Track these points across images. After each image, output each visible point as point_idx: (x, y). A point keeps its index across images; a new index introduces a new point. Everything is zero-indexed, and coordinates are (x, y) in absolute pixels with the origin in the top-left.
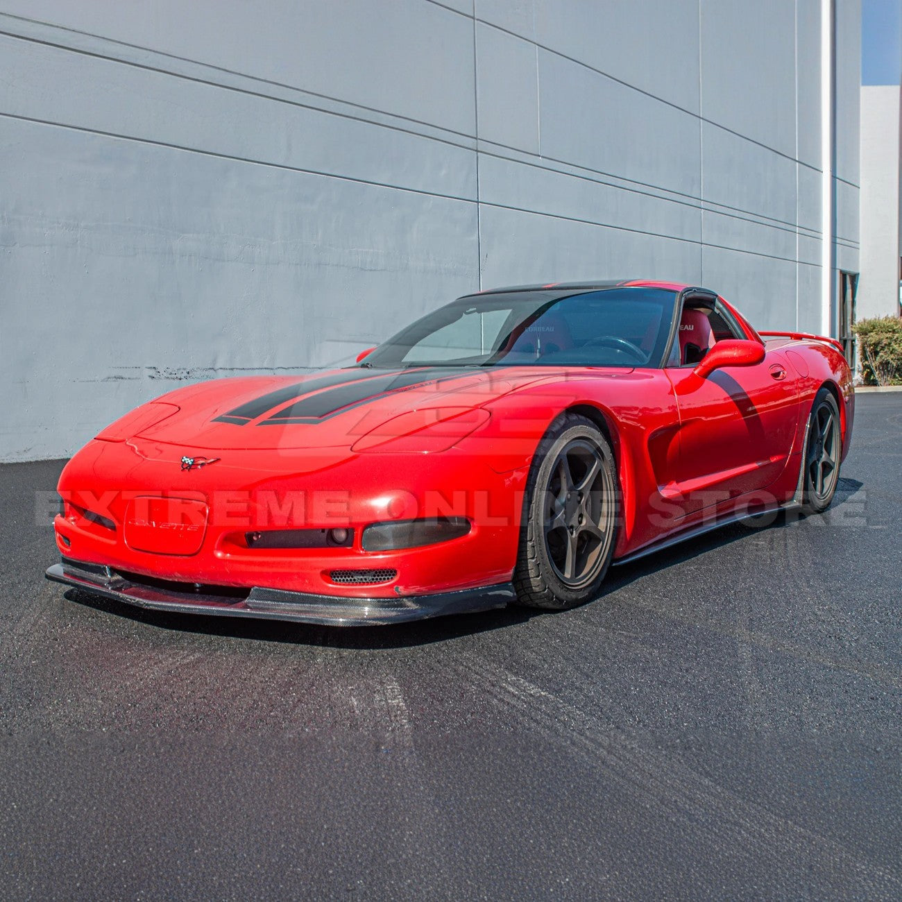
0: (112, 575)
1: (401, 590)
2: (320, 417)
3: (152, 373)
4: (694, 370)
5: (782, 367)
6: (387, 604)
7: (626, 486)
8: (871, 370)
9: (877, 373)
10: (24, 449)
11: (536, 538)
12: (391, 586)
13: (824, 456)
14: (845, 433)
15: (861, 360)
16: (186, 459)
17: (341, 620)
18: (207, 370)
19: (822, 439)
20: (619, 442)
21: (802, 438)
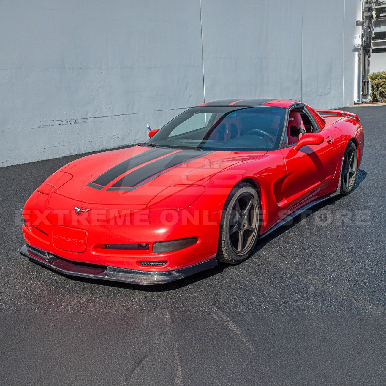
0: (48, 256)
1: (170, 269)
2: (133, 186)
3: (60, 122)
4: (294, 147)
5: (332, 137)
6: (164, 274)
7: (264, 207)
8: (376, 95)
9: (378, 96)
10: (5, 161)
11: (226, 239)
12: (166, 267)
13: (350, 170)
14: (359, 158)
15: (371, 91)
16: (77, 208)
17: (145, 282)
18: (83, 119)
19: (349, 163)
20: (260, 189)
21: (340, 166)
